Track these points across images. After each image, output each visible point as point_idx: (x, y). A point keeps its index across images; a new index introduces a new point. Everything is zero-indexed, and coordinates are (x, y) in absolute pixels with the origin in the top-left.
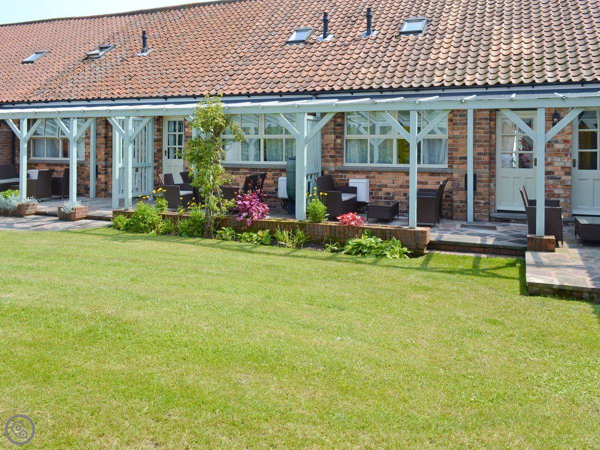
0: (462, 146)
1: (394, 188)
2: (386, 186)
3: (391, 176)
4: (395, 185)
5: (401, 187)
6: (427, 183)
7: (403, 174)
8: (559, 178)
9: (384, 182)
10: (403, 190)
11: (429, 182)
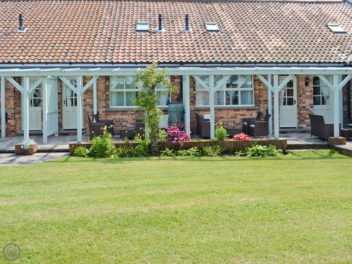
0: (264, 94)
1: (228, 118)
2: (223, 118)
3: (226, 112)
4: (228, 117)
5: (232, 118)
6: (245, 115)
7: (232, 110)
8: (308, 110)
9: (222, 115)
10: (233, 120)
11: (247, 114)
